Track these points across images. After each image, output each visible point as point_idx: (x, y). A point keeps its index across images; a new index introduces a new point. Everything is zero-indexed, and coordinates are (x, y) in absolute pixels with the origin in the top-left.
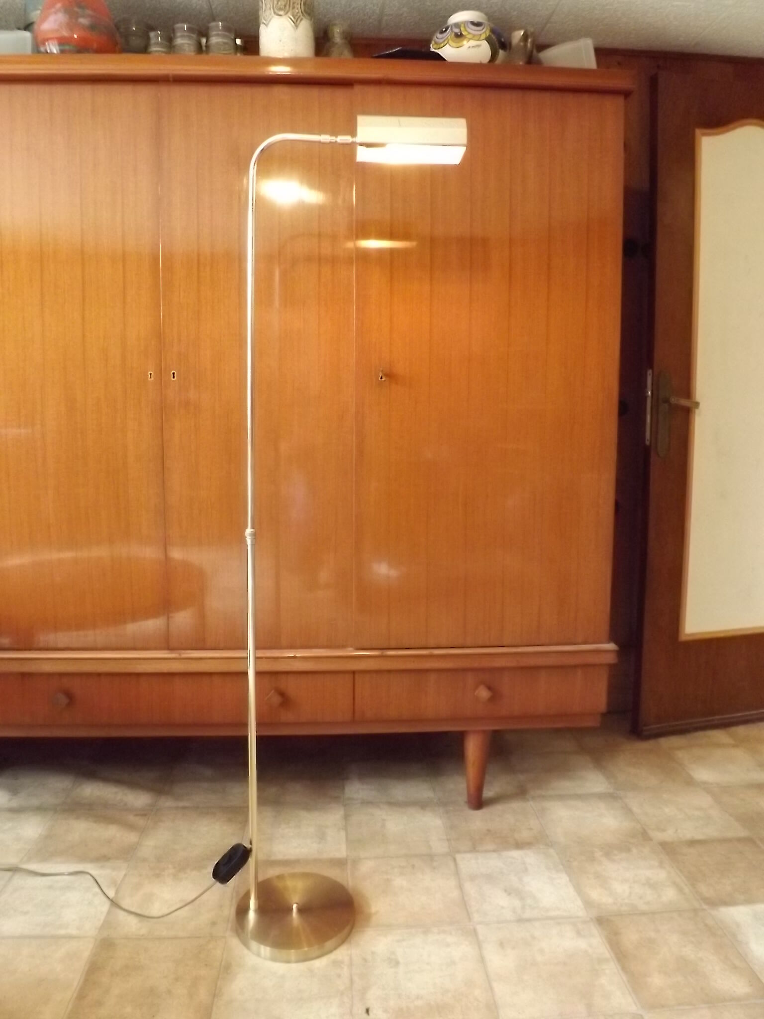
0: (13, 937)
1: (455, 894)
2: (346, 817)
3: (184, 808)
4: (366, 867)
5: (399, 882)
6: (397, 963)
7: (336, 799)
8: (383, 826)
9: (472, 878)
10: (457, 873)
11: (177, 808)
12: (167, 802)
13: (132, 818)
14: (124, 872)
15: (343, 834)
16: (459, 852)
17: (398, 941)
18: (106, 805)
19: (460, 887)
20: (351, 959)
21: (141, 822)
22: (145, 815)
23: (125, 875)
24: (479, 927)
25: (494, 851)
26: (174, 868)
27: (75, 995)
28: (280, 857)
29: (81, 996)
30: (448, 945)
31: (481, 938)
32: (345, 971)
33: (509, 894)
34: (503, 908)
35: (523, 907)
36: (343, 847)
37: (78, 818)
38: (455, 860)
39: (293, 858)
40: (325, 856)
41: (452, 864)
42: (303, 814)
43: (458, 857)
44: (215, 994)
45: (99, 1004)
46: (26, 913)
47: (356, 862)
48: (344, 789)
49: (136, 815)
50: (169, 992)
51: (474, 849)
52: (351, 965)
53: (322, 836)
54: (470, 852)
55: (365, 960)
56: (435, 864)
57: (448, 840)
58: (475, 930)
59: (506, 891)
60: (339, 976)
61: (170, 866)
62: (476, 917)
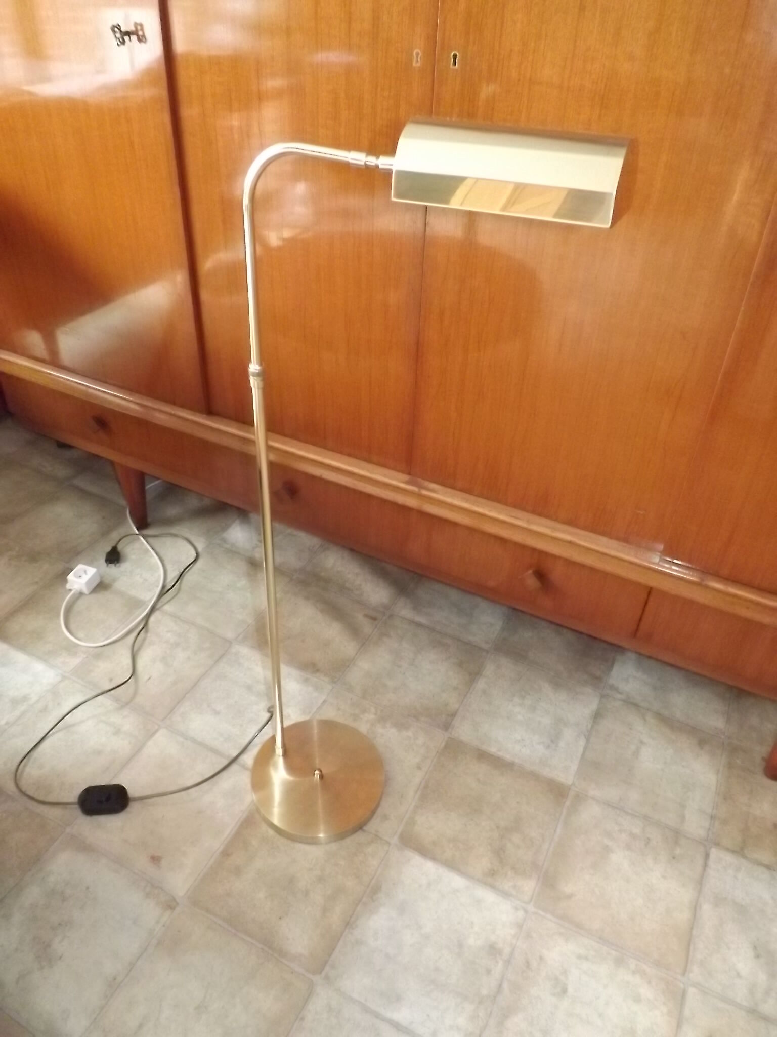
0: (194, 741)
1: (683, 916)
2: (597, 716)
3: (419, 625)
4: (590, 812)
5: (619, 858)
6: (564, 991)
7: (597, 681)
8: (636, 753)
9: (719, 901)
10: (700, 882)
11: (412, 622)
12: (404, 610)
13: (360, 617)
14: (324, 697)
15: (582, 742)
16: (717, 844)
17: (579, 957)
18: (343, 589)
19: (695, 908)
20: (512, 953)
21: (367, 627)
22: (374, 619)
23: (324, 701)
24: (691, 991)
25: (768, 867)
26: (376, 714)
27: (221, 849)
28: (493, 750)
29: (226, 853)
30: (638, 999)
31: (687, 1012)
32: (498, 968)
33: (758, 956)
34: (738, 975)
35: (767, 993)
36: (574, 767)
37: (307, 598)
38: (707, 856)
39: (508, 757)
40: (547, 772)
41: (700, 861)
42: (547, 687)
43: (714, 852)
44: (349, 923)
45: (238, 871)
46: (217, 713)
47: (580, 798)
48: (610, 668)
49: (366, 616)
50: (306, 893)
51: (739, 851)
52: (508, 962)
53: (554, 739)
54: (733, 852)
55: (528, 964)
56: (678, 851)
57: (712, 817)
58: (684, 994)
59: (755, 948)
60: (488, 972)
61: (373, 710)
62: (696, 974)
